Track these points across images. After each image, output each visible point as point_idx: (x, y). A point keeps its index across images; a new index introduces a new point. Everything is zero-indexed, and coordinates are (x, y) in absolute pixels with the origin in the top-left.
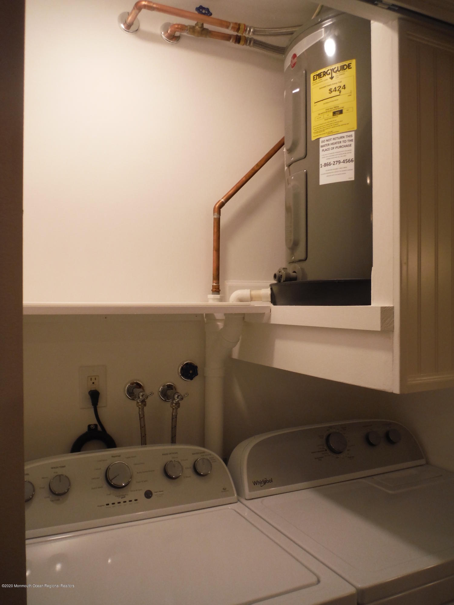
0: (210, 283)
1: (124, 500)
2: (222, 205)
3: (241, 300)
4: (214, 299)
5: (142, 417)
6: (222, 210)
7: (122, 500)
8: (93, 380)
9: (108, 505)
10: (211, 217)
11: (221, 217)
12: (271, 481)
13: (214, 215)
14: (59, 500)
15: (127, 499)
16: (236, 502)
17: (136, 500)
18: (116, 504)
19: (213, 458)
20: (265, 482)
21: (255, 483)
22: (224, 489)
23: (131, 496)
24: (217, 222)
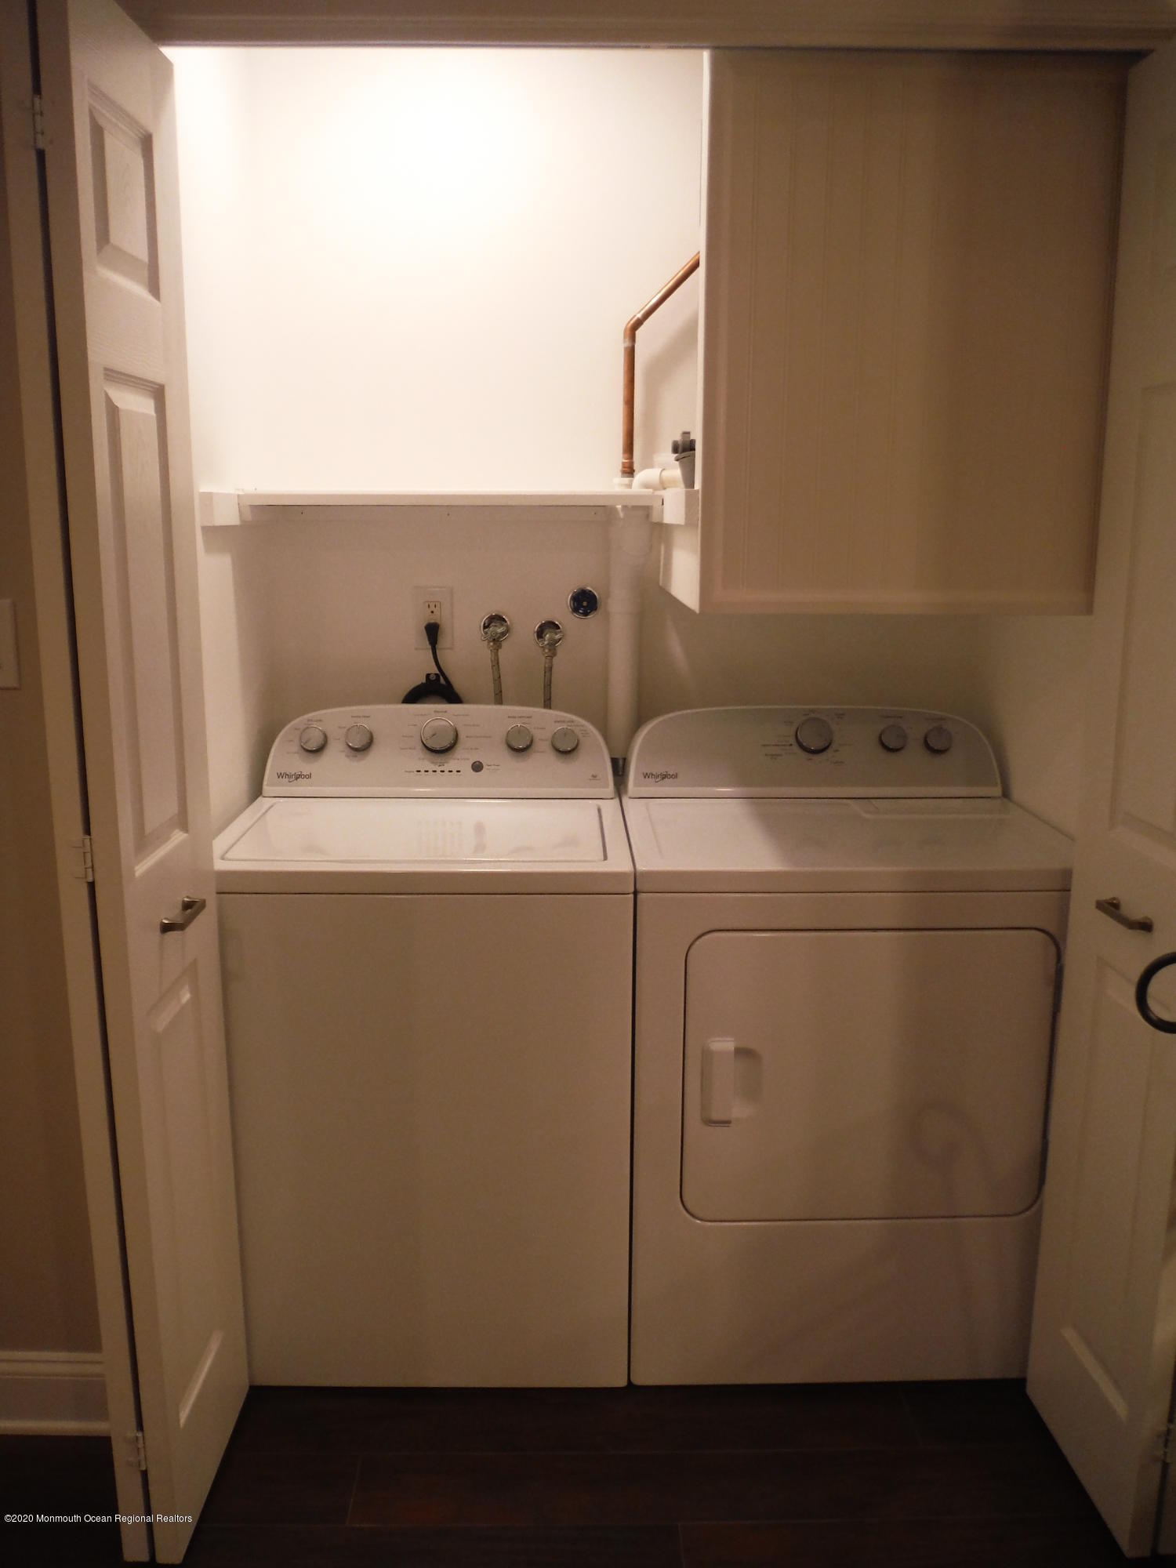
0: (618, 458)
1: (442, 768)
2: (638, 324)
3: (646, 486)
4: (621, 485)
5: (496, 664)
6: (638, 332)
7: (439, 769)
8: (432, 608)
9: (419, 771)
10: (620, 346)
11: (636, 346)
12: (675, 776)
13: (624, 342)
14: (356, 756)
15: (446, 768)
16: (612, 799)
17: (458, 771)
18: (431, 772)
19: (585, 731)
20: (664, 776)
21: (646, 776)
22: (594, 777)
23: (452, 764)
24: (631, 354)
